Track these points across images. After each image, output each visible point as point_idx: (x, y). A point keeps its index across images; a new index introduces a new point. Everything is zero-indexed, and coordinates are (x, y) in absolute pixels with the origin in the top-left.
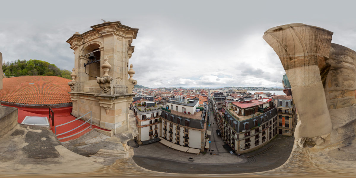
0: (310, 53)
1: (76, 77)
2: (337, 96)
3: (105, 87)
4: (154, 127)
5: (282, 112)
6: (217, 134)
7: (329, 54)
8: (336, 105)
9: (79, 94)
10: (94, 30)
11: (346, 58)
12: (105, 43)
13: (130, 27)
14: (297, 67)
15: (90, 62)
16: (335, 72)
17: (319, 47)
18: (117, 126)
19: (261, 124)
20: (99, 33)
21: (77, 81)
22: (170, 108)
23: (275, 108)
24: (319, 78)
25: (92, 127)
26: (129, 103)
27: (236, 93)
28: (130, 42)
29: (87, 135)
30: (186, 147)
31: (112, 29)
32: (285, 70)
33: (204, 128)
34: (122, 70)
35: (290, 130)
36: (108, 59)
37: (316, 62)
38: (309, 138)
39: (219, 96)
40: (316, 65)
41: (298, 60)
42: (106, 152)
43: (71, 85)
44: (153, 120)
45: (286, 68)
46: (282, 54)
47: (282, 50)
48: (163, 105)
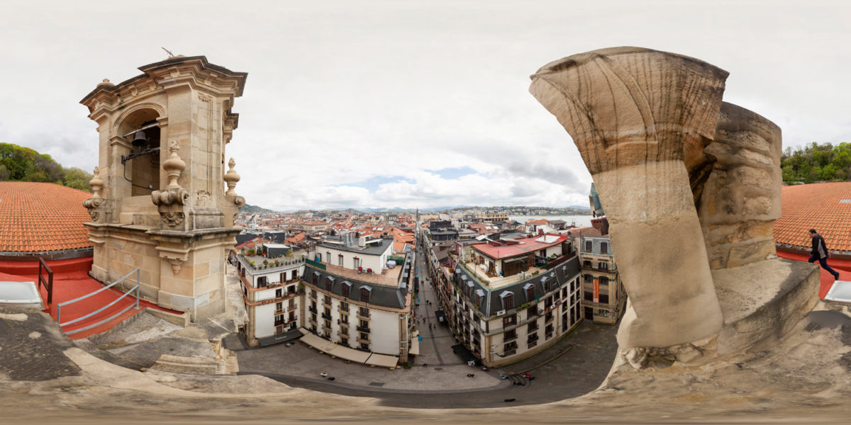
0: (661, 125)
1: (101, 187)
2: (729, 236)
3: (172, 214)
4: (285, 304)
5: (591, 267)
6: (438, 320)
7: (714, 130)
8: (728, 260)
9: (109, 229)
10: (146, 76)
11: (751, 138)
12: (170, 108)
13: (226, 68)
14: (626, 165)
15: (136, 153)
16: (724, 174)
17: (688, 107)
18: (198, 302)
19: (541, 297)
20: (157, 83)
21: (105, 197)
22: (324, 260)
23: (575, 257)
24: (687, 198)
25: (140, 305)
26: (226, 250)
27: (483, 221)
28: (228, 104)
29: (129, 324)
30: (363, 351)
31: (187, 75)
32: (592, 173)
33: (405, 306)
34: (209, 174)
35: (611, 310)
36: (178, 147)
37: (680, 151)
38: (659, 349)
39: (441, 229)
40: (678, 161)
41: (626, 146)
42: (176, 362)
43: (90, 207)
44: (285, 289)
45: (593, 169)
46: (580, 130)
47: (580, 120)
48: (308, 252)
